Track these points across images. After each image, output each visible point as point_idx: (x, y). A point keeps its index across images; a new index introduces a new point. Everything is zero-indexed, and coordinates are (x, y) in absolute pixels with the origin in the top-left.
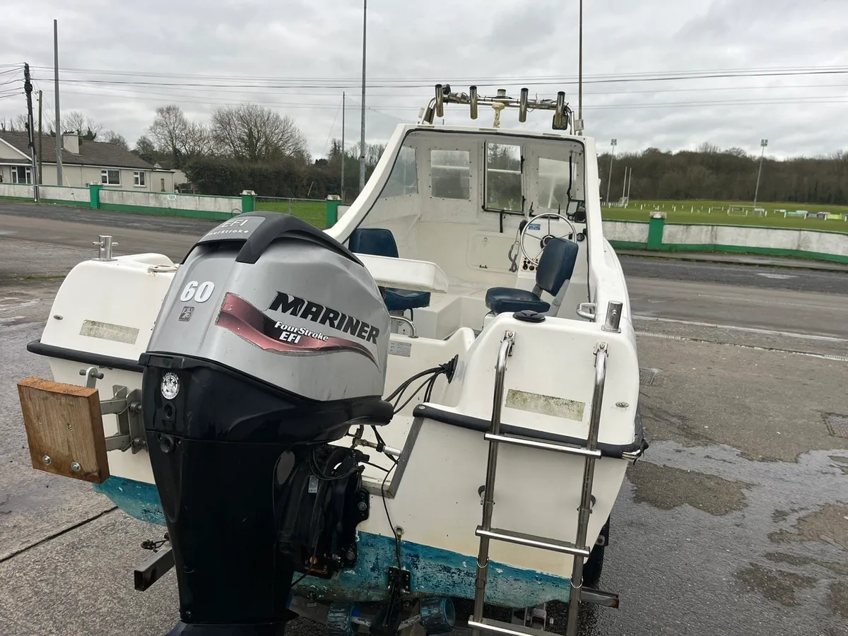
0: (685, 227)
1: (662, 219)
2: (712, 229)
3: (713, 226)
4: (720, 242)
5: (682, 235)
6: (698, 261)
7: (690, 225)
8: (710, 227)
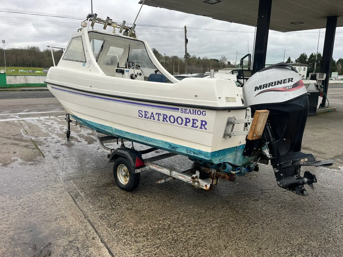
0: (14, 76)
1: (5, 73)
2: (25, 77)
3: (25, 76)
4: (29, 82)
5: (14, 80)
6: (29, 90)
7: (16, 76)
8: (24, 76)
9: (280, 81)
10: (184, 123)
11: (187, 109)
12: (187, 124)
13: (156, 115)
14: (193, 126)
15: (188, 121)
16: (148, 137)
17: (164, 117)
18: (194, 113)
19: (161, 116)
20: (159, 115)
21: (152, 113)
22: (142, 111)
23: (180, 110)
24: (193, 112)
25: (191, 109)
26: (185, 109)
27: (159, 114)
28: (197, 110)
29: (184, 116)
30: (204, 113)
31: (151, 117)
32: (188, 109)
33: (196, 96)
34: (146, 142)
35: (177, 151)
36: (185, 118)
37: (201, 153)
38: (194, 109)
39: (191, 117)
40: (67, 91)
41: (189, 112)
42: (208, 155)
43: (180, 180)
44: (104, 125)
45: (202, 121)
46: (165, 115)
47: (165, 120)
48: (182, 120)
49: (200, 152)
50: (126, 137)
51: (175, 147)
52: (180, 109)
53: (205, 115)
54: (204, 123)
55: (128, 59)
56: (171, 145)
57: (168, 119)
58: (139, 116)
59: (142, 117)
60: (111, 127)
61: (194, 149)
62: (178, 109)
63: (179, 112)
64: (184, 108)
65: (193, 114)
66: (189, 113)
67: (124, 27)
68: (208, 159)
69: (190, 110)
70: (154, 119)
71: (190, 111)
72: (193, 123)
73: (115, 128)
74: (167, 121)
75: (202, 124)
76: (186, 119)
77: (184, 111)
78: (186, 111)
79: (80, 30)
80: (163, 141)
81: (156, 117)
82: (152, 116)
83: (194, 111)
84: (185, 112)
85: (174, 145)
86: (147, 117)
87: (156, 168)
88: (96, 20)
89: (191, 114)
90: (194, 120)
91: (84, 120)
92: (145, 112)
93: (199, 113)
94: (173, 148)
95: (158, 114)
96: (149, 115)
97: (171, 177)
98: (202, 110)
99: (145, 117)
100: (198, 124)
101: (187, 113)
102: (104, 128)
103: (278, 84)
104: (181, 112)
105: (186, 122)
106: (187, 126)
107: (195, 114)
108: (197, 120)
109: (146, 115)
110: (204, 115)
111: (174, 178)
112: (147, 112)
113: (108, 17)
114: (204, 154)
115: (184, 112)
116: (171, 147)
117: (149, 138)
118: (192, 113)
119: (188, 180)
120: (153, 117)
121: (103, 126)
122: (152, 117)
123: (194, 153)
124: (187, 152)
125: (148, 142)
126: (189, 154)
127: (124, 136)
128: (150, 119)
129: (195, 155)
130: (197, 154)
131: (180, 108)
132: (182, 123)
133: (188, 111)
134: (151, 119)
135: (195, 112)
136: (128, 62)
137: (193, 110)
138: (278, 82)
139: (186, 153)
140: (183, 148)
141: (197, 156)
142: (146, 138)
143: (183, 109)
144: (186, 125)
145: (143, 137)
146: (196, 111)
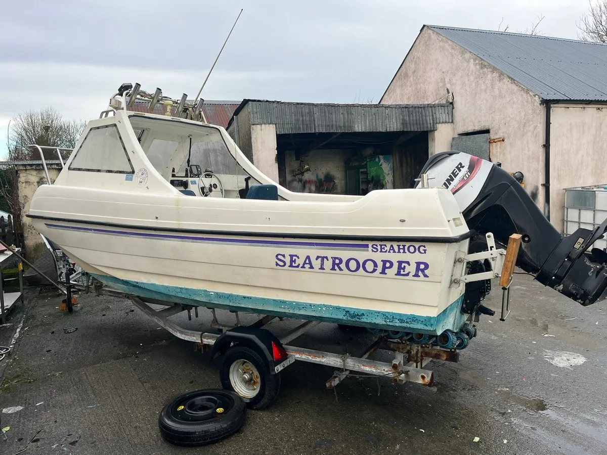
9: (449, 178)
10: (380, 269)
11: (385, 245)
12: (387, 271)
13: (317, 259)
14: (398, 274)
15: (388, 265)
16: (294, 302)
17: (334, 262)
18: (401, 251)
19: (328, 260)
20: (323, 260)
21: (308, 257)
22: (284, 256)
23: (370, 248)
24: (399, 249)
25: (395, 245)
26: (381, 245)
27: (323, 258)
28: (407, 244)
29: (379, 257)
30: (422, 249)
31: (304, 265)
32: (389, 244)
33: (403, 221)
34: (291, 312)
35: (362, 320)
36: (382, 261)
37: (417, 320)
38: (401, 244)
39: (395, 257)
40: (91, 230)
41: (390, 249)
42: (432, 321)
43: (367, 374)
44: (186, 289)
45: (418, 264)
46: (336, 258)
47: (336, 267)
48: (376, 265)
49: (414, 319)
50: (243, 306)
51: (358, 315)
52: (370, 246)
53: (425, 253)
54: (422, 266)
55: (189, 161)
56: (349, 311)
57: (343, 266)
58: (277, 264)
59: (284, 266)
60: (205, 291)
61: (400, 315)
62: (367, 246)
63: (368, 251)
64: (378, 243)
65: (399, 252)
66: (389, 252)
67: (184, 104)
68: (432, 329)
69: (392, 246)
70: (312, 267)
71: (393, 248)
72: (400, 268)
73: (214, 292)
74: (341, 269)
75: (418, 269)
76: (384, 262)
77: (379, 248)
78: (384, 248)
79: (104, 114)
80: (330, 305)
81: (317, 264)
82: (307, 262)
83: (401, 247)
84: (381, 250)
85: (355, 310)
86: (296, 265)
87: (310, 358)
88: (138, 94)
89: (394, 252)
90: (400, 263)
91: (135, 282)
92: (291, 256)
93: (412, 249)
94: (354, 316)
95: (321, 257)
96: (300, 262)
97: (346, 370)
98: (417, 245)
99: (291, 266)
100: (412, 269)
101: (386, 252)
102: (187, 293)
103: (450, 184)
104: (373, 251)
105: (384, 268)
106: (386, 274)
107: (404, 252)
108: (408, 263)
109: (292, 261)
110: (423, 252)
111: (352, 372)
112: (296, 256)
113: (158, 88)
114: (422, 322)
115: (379, 250)
116: (350, 314)
117: (297, 303)
118: (397, 250)
119: (383, 371)
120: (310, 263)
121: (184, 291)
122: (307, 264)
123: (402, 321)
124: (385, 321)
125: (295, 310)
126: (391, 324)
127: (239, 305)
128: (301, 267)
129: (404, 325)
130: (407, 322)
131: (370, 244)
132: (374, 271)
133: (388, 248)
134: (305, 268)
135: (404, 249)
136: (188, 166)
137: (399, 246)
138: (448, 180)
139: (384, 323)
140: (378, 314)
141: (408, 325)
142: (291, 303)
143: (377, 246)
144: (383, 272)
145: (284, 302)
146: (404, 246)
